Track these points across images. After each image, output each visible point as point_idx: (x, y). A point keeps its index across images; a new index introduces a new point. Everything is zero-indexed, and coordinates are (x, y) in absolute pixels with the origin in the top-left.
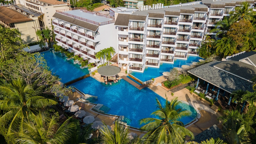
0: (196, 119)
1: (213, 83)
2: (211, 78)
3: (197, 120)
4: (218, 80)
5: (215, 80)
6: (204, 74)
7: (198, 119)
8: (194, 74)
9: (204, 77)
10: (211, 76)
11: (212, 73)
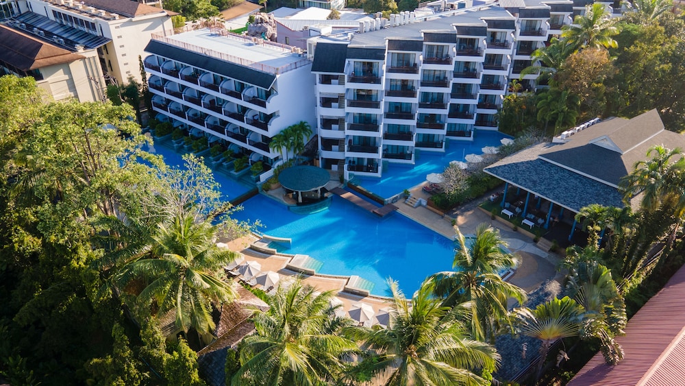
0: (510, 271)
1: (539, 193)
2: (534, 182)
3: (512, 273)
4: (549, 185)
5: (543, 187)
6: (519, 175)
7: (513, 270)
8: (498, 175)
9: (520, 182)
10: (535, 178)
11: (536, 170)
